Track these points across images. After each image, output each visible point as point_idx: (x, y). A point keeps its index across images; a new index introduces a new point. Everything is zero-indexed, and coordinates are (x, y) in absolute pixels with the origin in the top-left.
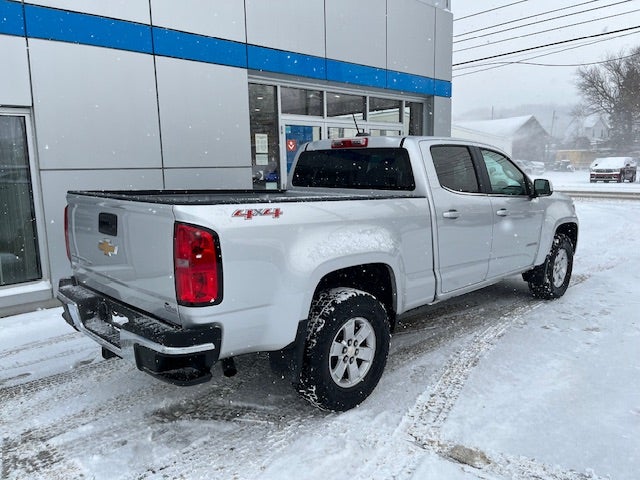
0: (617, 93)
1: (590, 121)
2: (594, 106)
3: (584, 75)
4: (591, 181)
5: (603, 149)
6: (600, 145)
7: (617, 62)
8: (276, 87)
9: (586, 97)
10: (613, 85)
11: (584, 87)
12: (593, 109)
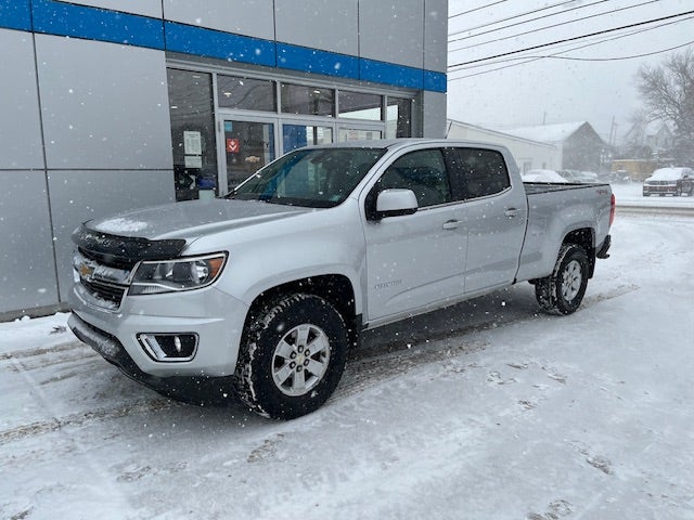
0: (683, 98)
1: (653, 128)
2: (656, 112)
3: (645, 77)
4: (645, 195)
5: (664, 159)
6: (661, 155)
7: (683, 62)
8: (211, 74)
9: (648, 101)
10: (678, 88)
11: (645, 90)
12: (655, 115)
